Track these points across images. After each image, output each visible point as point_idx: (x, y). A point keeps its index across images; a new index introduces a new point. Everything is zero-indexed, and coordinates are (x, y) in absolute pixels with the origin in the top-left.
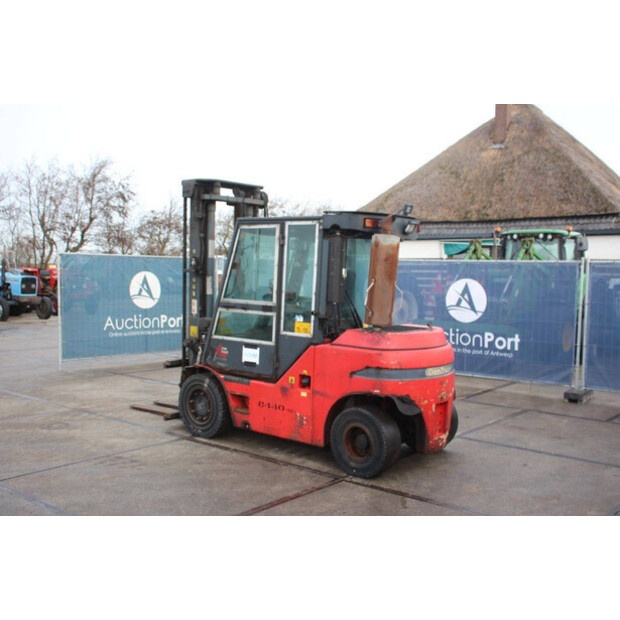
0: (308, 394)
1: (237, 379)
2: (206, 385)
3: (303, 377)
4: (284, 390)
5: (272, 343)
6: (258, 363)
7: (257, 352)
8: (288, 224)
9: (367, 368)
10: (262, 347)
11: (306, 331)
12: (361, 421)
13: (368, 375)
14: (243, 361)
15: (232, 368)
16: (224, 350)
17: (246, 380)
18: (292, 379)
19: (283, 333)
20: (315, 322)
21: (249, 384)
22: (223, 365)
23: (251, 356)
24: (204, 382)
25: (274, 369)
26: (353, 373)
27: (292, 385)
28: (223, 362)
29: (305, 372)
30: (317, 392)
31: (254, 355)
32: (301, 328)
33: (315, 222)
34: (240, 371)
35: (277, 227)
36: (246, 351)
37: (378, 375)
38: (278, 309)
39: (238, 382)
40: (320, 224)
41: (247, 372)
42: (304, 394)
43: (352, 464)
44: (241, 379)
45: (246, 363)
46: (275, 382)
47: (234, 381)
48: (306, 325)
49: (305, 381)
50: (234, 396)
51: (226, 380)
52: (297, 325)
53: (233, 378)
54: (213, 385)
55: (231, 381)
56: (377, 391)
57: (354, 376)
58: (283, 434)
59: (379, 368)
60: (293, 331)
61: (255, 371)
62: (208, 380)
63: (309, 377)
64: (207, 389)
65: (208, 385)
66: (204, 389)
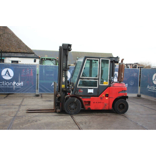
0: (108, 98)
1: (86, 97)
2: (75, 100)
3: (106, 94)
4: (101, 98)
5: (97, 87)
7: (93, 90)
8: (101, 59)
9: (123, 91)
10: (94, 89)
11: (107, 84)
12: (122, 102)
13: (123, 92)
14: (88, 92)
15: (84, 95)
16: (82, 90)
17: (89, 97)
18: (104, 95)
19: (100, 85)
20: (109, 82)
21: (90, 98)
22: (81, 94)
23: (90, 91)
25: (97, 93)
26: (119, 92)
27: (103, 97)
28: (81, 93)
29: (107, 93)
30: (111, 97)
31: (92, 91)
32: (105, 83)
33: (109, 59)
34: (87, 95)
35: (98, 59)
37: (124, 92)
38: (99, 79)
39: (87, 98)
40: (110, 60)
41: (90, 95)
42: (107, 98)
43: (120, 111)
44: (88, 97)
45: (89, 93)
46: (98, 97)
47: (85, 98)
48: (107, 83)
49: (107, 95)
50: (85, 102)
51: (82, 98)
52: (104, 83)
53: (85, 97)
54: (78, 100)
55: (84, 98)
56: (125, 95)
57: (120, 93)
58: (100, 109)
59: (125, 90)
60: (103, 84)
61: (92, 95)
62: (76, 99)
63: (108, 94)
64: (76, 101)
65: (76, 100)
66: (75, 101)
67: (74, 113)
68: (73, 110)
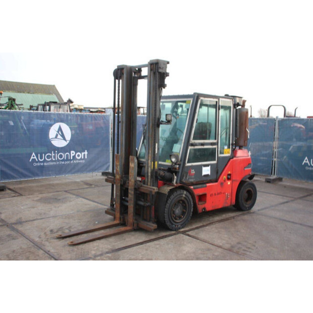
0: (231, 183)
1: (200, 186)
2: (184, 196)
3: (228, 175)
4: (222, 184)
5: (215, 162)
6: (210, 174)
7: (209, 168)
8: (221, 100)
9: (249, 164)
10: (211, 165)
11: (228, 153)
14: (203, 174)
16: (193, 172)
17: (205, 185)
18: (225, 177)
19: (219, 155)
22: (192, 180)
23: (206, 171)
24: (182, 194)
25: (216, 175)
27: (225, 180)
28: (193, 178)
29: (229, 172)
30: (234, 180)
31: (208, 170)
32: (226, 152)
33: (231, 100)
34: (201, 181)
35: (217, 100)
36: (204, 169)
38: (218, 143)
39: (201, 187)
40: (233, 101)
41: (207, 180)
42: (229, 183)
43: (247, 206)
44: (202, 185)
45: (204, 176)
46: (216, 181)
47: (199, 188)
48: (228, 150)
49: (229, 177)
50: (199, 196)
51: (194, 188)
53: (198, 186)
54: (188, 194)
55: (197, 188)
57: (245, 169)
60: (223, 154)
61: (209, 179)
62: (185, 192)
63: (230, 175)
64: (185, 198)
65: (186, 195)
66: (183, 198)
67: (181, 225)
68: (180, 218)
